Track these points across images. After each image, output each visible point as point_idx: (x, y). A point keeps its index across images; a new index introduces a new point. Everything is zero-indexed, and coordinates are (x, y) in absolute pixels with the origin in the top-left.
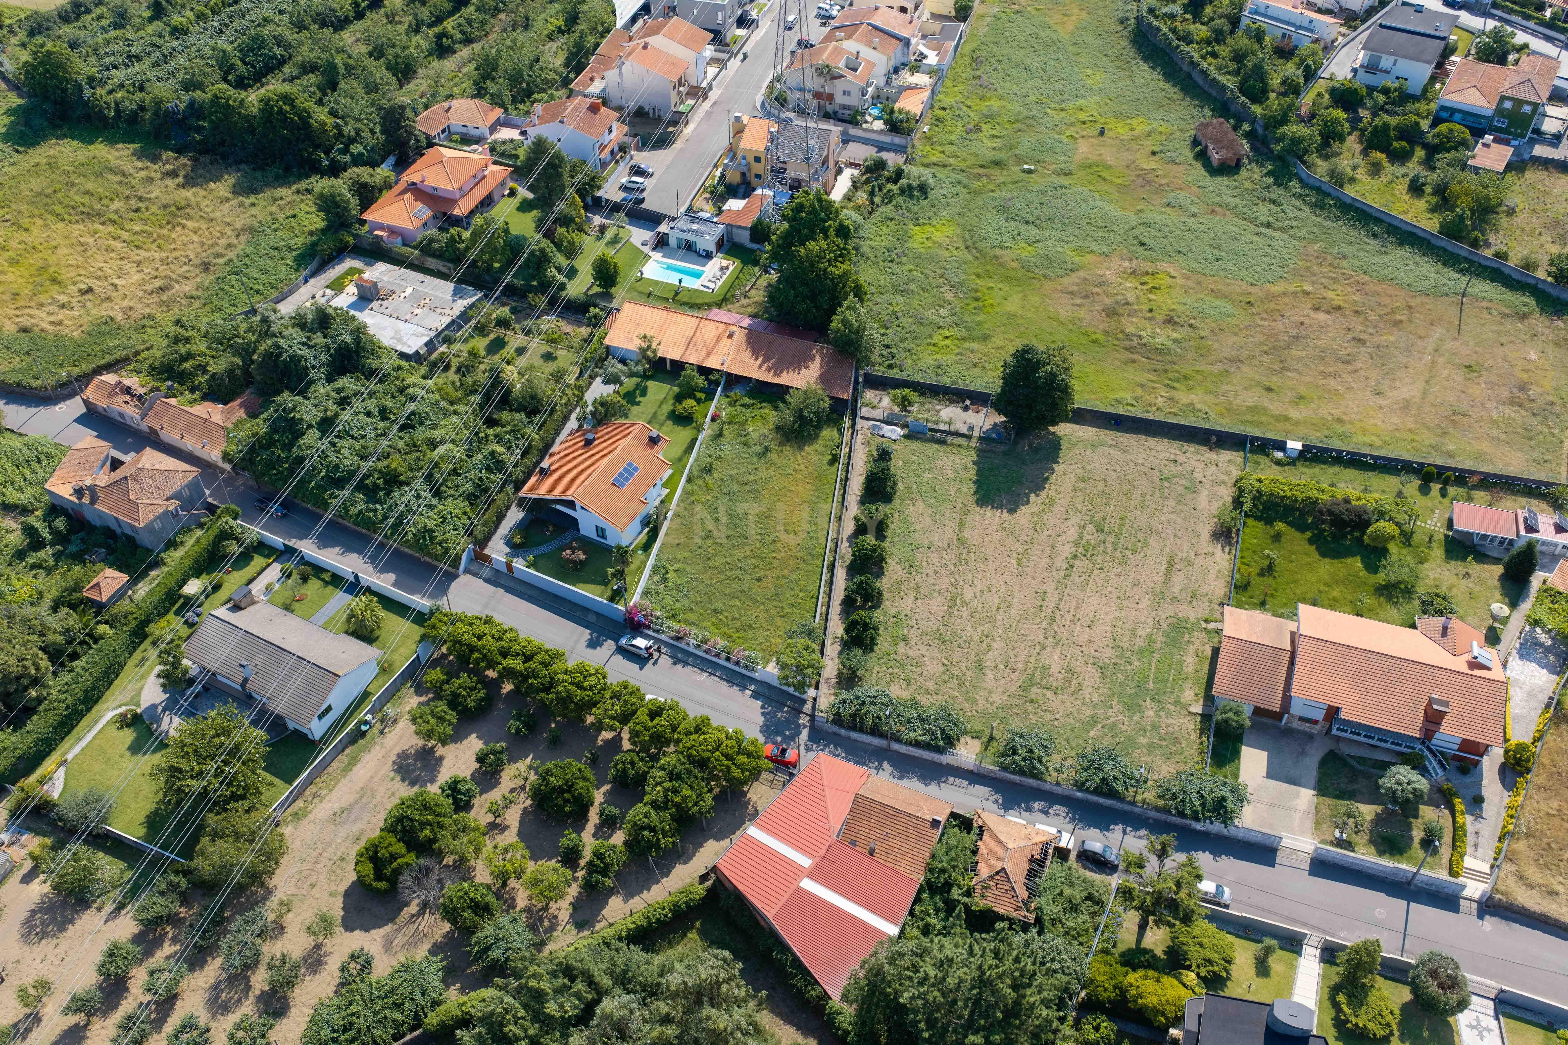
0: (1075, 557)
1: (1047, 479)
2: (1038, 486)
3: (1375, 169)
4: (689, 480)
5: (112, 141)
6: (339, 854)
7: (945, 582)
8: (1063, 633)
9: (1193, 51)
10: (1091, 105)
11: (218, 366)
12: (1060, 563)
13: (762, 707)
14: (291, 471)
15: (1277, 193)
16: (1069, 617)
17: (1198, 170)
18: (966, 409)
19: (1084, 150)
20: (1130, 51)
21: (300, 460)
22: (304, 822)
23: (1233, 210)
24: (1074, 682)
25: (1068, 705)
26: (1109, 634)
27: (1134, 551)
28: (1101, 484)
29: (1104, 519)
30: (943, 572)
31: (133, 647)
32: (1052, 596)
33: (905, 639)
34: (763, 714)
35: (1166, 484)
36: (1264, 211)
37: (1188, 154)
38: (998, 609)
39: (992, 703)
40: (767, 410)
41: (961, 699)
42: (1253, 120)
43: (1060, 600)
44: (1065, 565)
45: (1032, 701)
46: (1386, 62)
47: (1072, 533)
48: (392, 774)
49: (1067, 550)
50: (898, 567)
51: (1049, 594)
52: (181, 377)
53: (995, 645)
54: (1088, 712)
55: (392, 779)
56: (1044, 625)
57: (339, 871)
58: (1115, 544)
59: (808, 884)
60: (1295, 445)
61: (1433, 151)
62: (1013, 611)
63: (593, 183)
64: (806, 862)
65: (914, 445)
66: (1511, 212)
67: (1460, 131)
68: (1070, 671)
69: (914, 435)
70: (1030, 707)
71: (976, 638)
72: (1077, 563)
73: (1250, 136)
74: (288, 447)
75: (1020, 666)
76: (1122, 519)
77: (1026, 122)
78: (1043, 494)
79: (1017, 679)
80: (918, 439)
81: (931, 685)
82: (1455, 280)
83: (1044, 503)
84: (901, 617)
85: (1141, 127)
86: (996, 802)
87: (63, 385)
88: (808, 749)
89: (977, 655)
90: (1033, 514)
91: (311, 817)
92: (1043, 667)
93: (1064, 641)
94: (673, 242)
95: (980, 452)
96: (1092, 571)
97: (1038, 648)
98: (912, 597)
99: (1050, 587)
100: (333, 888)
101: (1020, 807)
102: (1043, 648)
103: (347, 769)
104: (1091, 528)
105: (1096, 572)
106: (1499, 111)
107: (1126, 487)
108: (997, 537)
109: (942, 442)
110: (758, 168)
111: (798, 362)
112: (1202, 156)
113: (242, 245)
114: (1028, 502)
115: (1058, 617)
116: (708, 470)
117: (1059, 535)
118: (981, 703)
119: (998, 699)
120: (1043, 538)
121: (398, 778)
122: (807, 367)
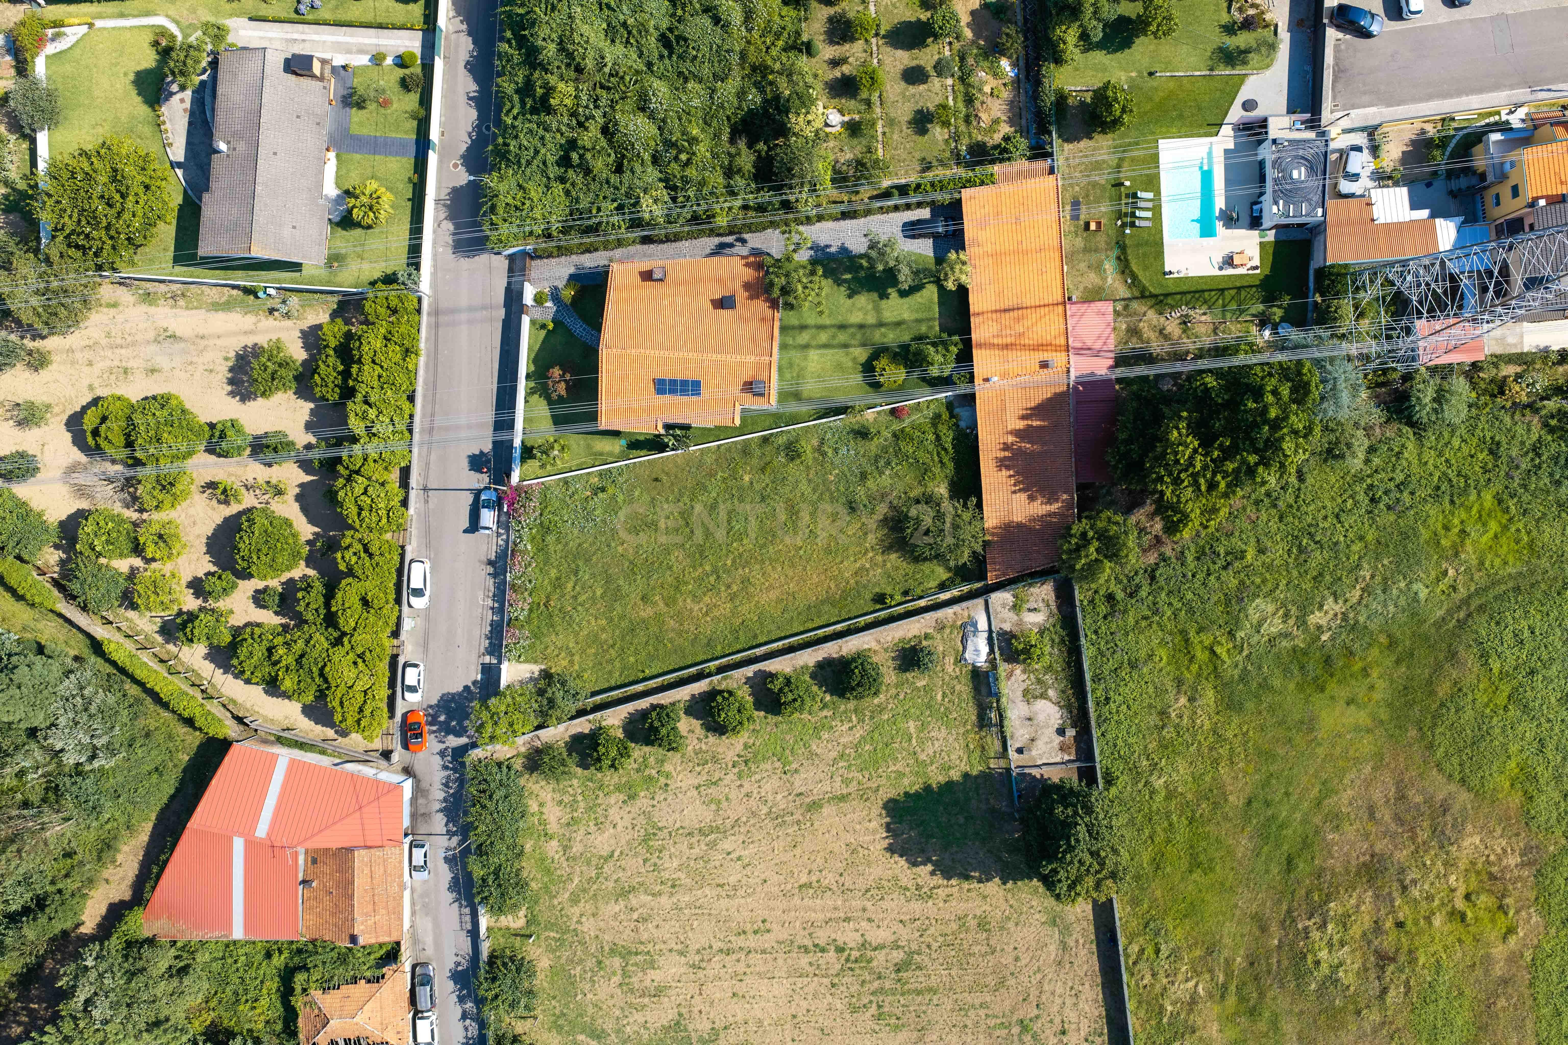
0: (840, 950)
1: (967, 878)
2: (950, 870)
4: (765, 440)
6: (129, 365)
7: (736, 810)
8: (714, 968)
12: (824, 935)
13: (475, 683)
16: (741, 968)
18: (1061, 732)
22: (144, 308)
24: (646, 1000)
25: (611, 1003)
26: (731, 1019)
27: (879, 1017)
28: (984, 949)
29: (919, 968)
30: (753, 803)
32: (768, 941)
33: (632, 797)
34: (466, 688)
35: (1016, 1030)
38: (721, 886)
39: (579, 922)
41: (572, 887)
43: (764, 952)
44: (822, 942)
45: (599, 963)
47: (881, 935)
48: (232, 354)
49: (849, 936)
50: (739, 748)
51: (767, 936)
53: (664, 900)
54: (609, 1026)
55: (226, 359)
56: (717, 945)
57: (113, 377)
58: (881, 991)
59: (238, 845)
62: (724, 903)
64: (262, 831)
65: (964, 688)
68: (659, 992)
69: (982, 680)
70: (590, 963)
71: (665, 875)
72: (832, 954)
75: (645, 936)
76: (930, 990)
78: (938, 880)
79: (625, 938)
80: (977, 689)
81: (577, 848)
83: (918, 887)
84: (663, 780)
86: (458, 964)
88: (442, 754)
89: (641, 884)
90: (896, 878)
91: (152, 310)
92: (653, 962)
93: (701, 974)
95: (986, 777)
96: (826, 976)
97: (679, 947)
98: (696, 782)
99: (779, 933)
100: (96, 385)
101: (460, 990)
102: (681, 953)
103: (216, 307)
104: (898, 956)
105: (826, 981)
107: (991, 981)
108: (839, 847)
109: (983, 722)
114: (915, 864)
115: (734, 957)
117: (870, 920)
118: (576, 911)
119: (589, 927)
120: (857, 904)
121: (230, 364)
122: (1032, 498)
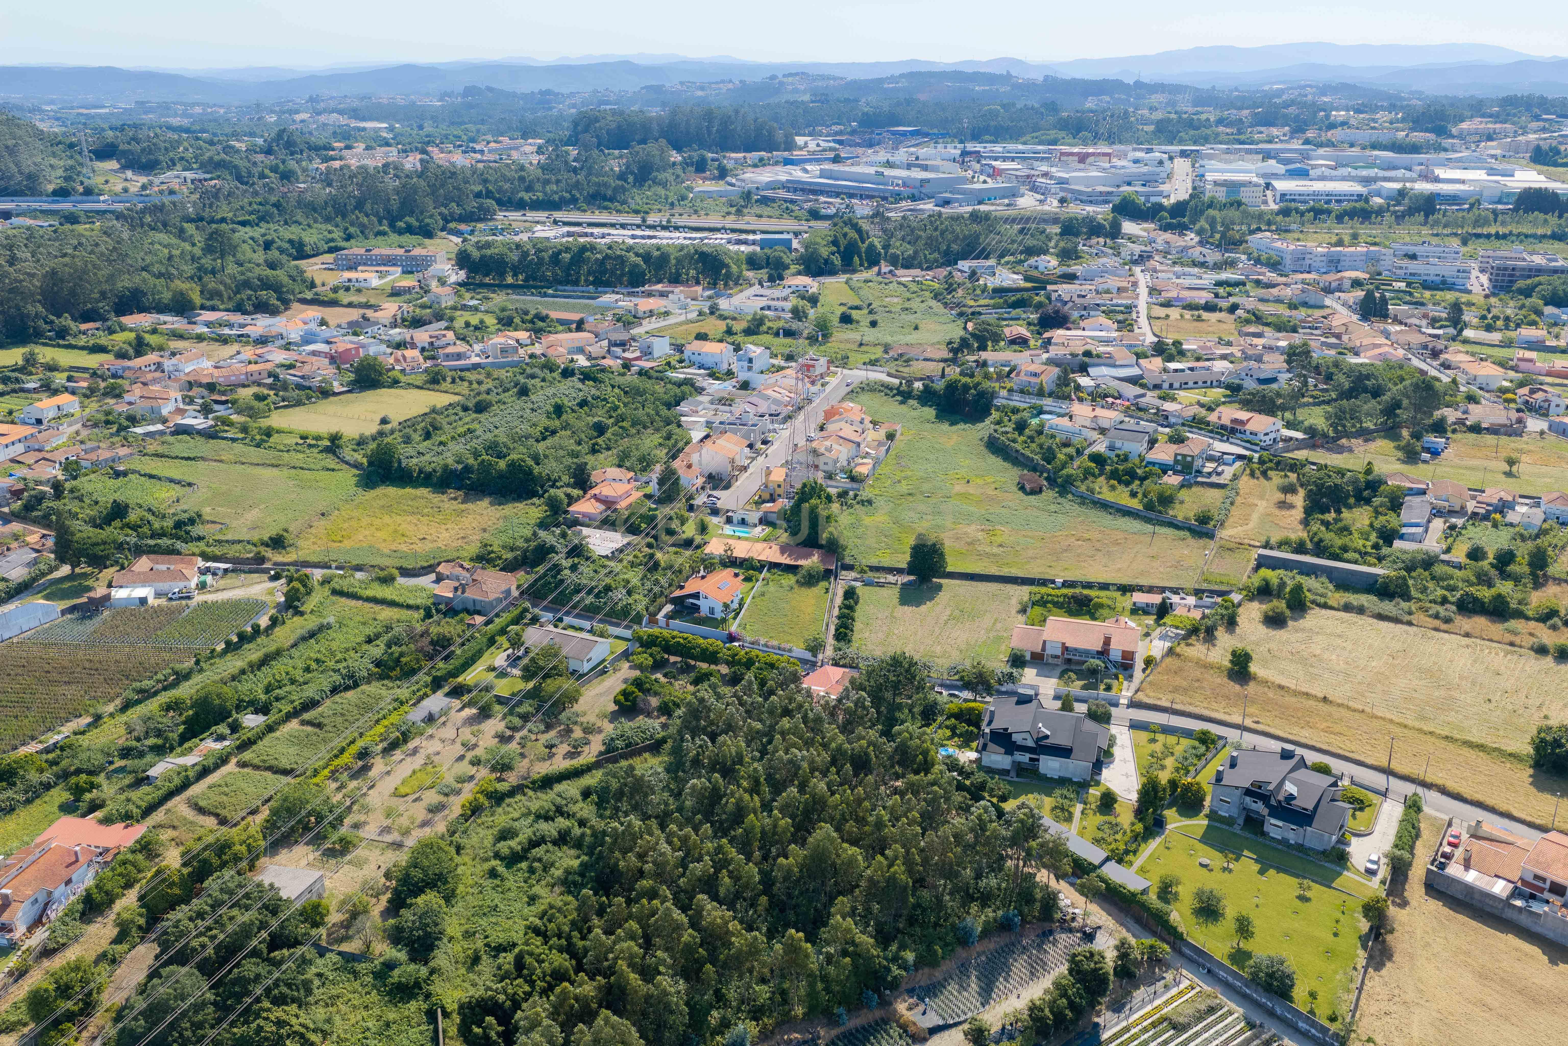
0: (949, 620)
1: (935, 597)
2: (931, 599)
3: (1113, 488)
4: (753, 598)
5: (415, 487)
7: (884, 629)
8: (942, 641)
9: (1018, 446)
10: (963, 472)
11: (509, 556)
12: (942, 621)
14: (556, 587)
15: (1060, 500)
16: (945, 637)
17: (1021, 494)
18: (894, 575)
19: (959, 488)
20: (985, 451)
21: (562, 581)
23: (1038, 508)
24: (947, 654)
26: (965, 641)
27: (978, 618)
28: (962, 597)
29: (964, 608)
30: (883, 625)
31: (489, 647)
35: (996, 597)
36: (1053, 508)
37: (1015, 489)
38: (911, 635)
40: (791, 576)
42: (1048, 471)
43: (941, 632)
44: (944, 622)
46: (1118, 444)
47: (947, 612)
49: (945, 617)
50: (861, 624)
51: (936, 631)
52: (489, 561)
56: (933, 639)
58: (968, 616)
60: (1059, 580)
61: (1143, 479)
62: (918, 636)
63: (691, 497)
64: (822, 689)
65: (867, 587)
66: (1182, 502)
67: (1156, 469)
68: (945, 652)
69: (867, 584)
72: (950, 622)
73: (1046, 479)
74: (555, 577)
76: (972, 608)
77: (926, 479)
78: (934, 601)
80: (870, 586)
82: (1150, 528)
83: (934, 604)
85: (989, 480)
87: (423, 568)
90: (928, 608)
93: (943, 644)
94: (735, 520)
95: (902, 589)
96: (957, 624)
98: (868, 633)
99: (937, 629)
102: (933, 646)
103: (599, 682)
104: (956, 611)
105: (959, 624)
106: (1176, 461)
107: (975, 599)
108: (910, 615)
109: (883, 586)
110: (779, 491)
111: (807, 556)
112: (1022, 488)
113: (501, 523)
114: (926, 604)
115: (940, 637)
116: (763, 594)
117: (941, 613)
120: (933, 614)
122: (811, 559)
